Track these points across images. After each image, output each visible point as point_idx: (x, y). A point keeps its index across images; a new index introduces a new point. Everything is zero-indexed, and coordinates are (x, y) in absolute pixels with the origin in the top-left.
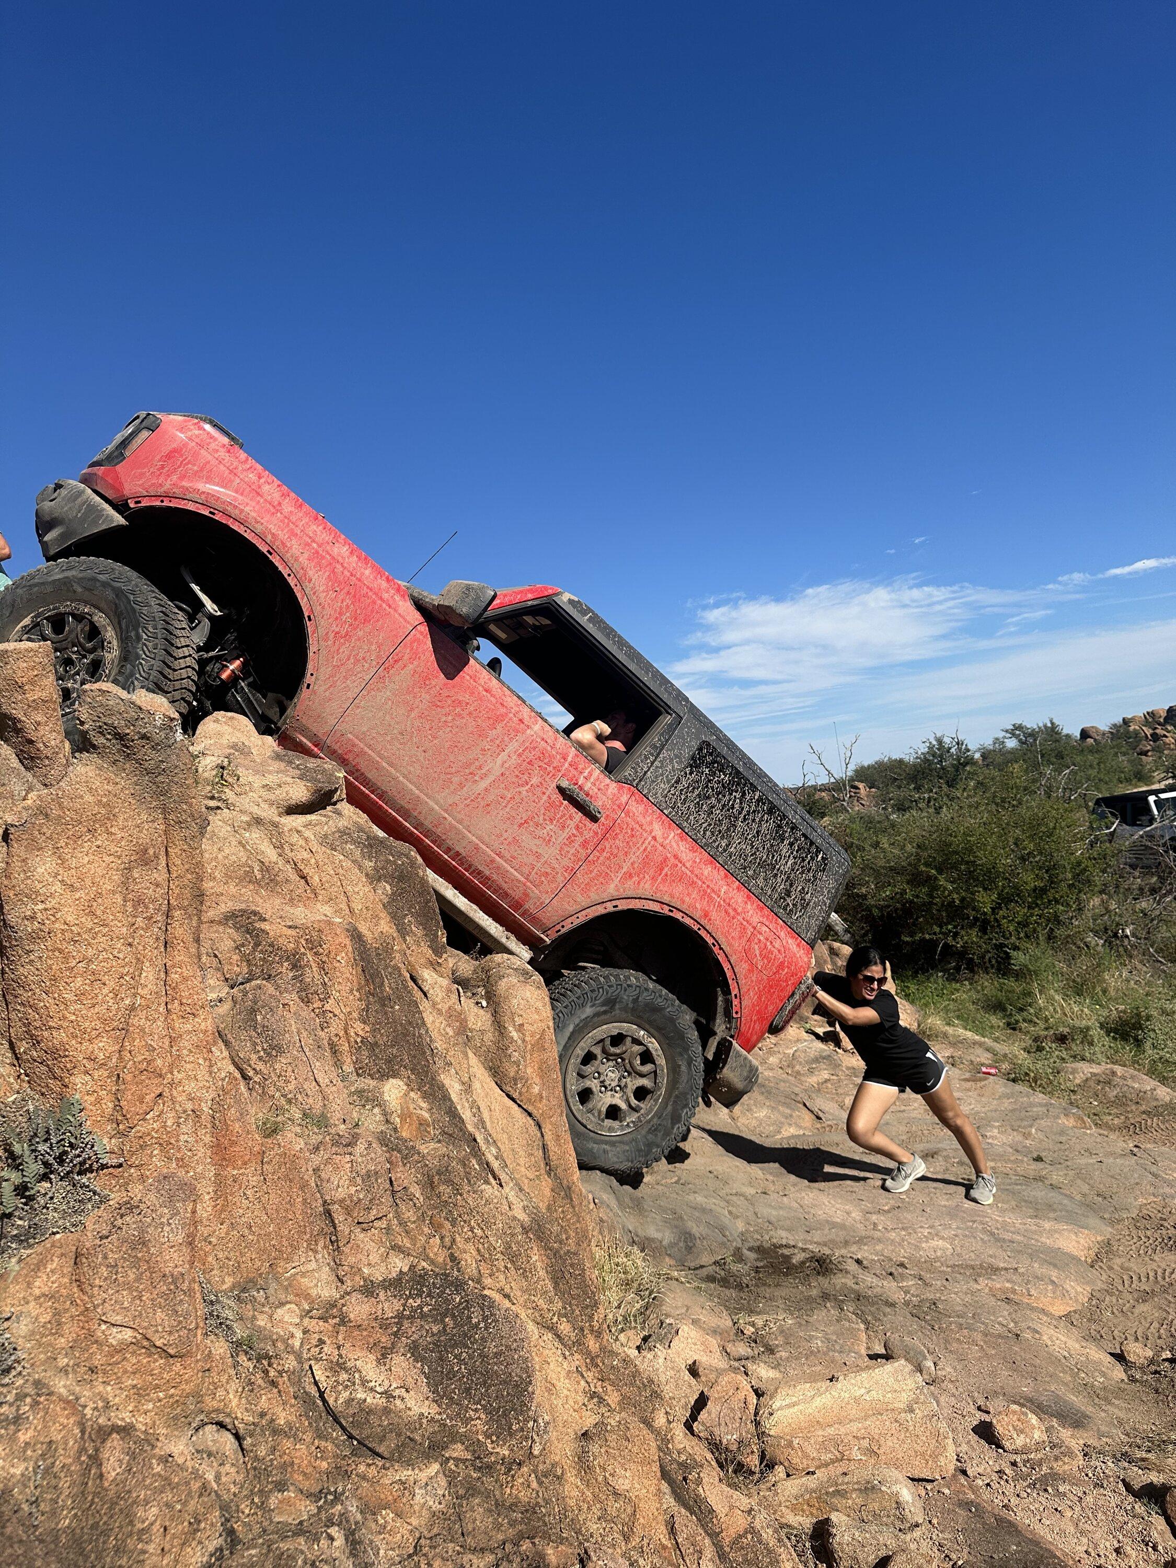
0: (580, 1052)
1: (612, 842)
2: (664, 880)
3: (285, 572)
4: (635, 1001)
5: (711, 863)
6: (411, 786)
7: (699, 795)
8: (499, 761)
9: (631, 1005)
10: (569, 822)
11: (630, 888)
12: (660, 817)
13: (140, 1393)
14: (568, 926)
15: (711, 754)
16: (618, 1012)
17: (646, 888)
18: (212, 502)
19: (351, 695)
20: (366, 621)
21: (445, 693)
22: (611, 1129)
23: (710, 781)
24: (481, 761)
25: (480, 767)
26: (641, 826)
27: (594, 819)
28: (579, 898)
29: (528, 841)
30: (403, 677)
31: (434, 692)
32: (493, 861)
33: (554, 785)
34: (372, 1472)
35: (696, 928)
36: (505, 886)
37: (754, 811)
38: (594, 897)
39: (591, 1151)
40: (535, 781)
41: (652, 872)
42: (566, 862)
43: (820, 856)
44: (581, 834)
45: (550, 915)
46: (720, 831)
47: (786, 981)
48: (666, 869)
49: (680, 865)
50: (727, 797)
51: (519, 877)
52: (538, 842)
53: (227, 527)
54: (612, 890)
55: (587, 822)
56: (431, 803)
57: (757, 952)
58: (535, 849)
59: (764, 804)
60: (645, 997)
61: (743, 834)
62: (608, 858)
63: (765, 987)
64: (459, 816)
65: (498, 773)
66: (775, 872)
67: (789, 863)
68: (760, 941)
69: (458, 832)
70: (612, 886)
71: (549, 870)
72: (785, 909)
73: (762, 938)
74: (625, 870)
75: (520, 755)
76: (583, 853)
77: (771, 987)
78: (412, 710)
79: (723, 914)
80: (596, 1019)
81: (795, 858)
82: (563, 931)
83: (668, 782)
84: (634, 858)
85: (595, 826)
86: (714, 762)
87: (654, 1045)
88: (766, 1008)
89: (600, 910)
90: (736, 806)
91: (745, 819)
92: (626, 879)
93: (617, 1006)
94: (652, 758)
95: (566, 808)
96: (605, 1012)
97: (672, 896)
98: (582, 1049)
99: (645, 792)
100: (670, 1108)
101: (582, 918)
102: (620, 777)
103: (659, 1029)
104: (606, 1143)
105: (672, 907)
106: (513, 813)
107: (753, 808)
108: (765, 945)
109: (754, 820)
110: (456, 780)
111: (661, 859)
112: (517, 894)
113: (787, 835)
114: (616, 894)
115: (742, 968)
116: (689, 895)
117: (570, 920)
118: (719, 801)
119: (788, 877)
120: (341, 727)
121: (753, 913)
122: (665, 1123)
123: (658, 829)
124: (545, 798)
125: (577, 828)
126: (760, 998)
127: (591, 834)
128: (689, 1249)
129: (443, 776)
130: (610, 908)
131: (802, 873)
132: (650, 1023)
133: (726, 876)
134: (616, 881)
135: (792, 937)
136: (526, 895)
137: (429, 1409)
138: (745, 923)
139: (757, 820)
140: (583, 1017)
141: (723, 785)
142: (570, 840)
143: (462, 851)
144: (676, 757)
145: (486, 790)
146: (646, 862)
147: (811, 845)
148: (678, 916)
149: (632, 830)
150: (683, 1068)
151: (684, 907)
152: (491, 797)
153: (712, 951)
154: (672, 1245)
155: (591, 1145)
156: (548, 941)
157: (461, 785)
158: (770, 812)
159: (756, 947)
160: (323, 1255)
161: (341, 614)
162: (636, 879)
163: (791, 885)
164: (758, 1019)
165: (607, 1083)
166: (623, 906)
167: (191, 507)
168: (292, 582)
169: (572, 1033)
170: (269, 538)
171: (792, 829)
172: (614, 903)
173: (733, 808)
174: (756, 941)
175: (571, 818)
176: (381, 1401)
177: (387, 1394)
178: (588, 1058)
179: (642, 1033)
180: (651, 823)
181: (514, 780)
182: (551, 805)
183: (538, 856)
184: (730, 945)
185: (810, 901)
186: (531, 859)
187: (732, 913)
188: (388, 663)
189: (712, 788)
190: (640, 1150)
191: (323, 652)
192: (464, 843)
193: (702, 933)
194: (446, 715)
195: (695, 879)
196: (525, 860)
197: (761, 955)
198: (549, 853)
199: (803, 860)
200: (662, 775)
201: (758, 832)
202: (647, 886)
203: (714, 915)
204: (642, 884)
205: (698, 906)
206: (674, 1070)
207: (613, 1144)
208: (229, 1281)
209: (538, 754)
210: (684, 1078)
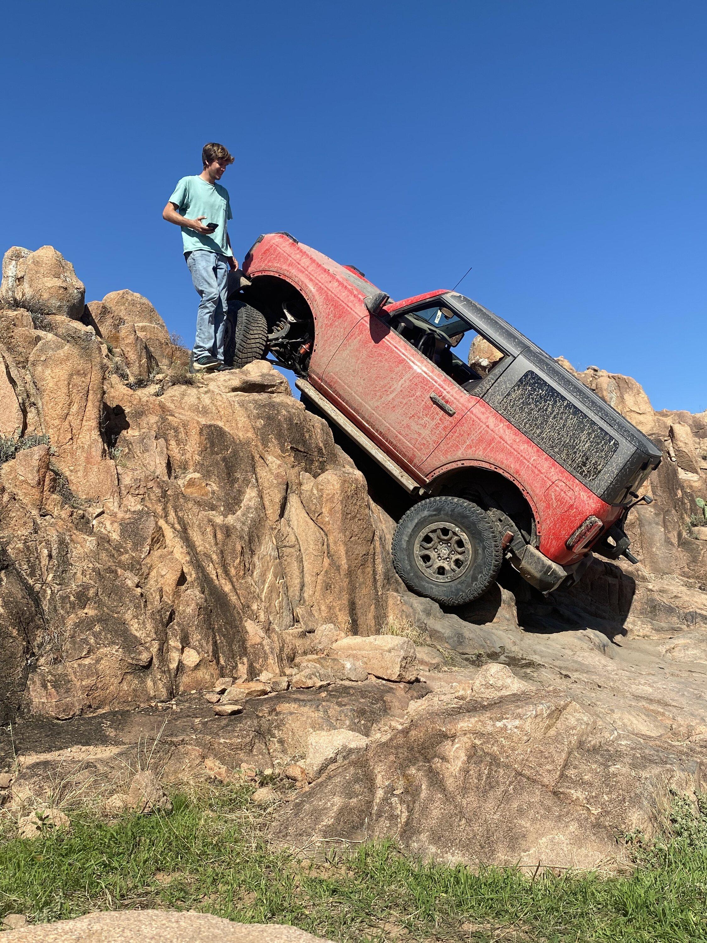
0: (422, 534)
1: (460, 428)
2: (491, 450)
3: (306, 298)
4: (453, 511)
5: (528, 443)
6: (358, 398)
7: (523, 403)
8: (400, 383)
9: (450, 513)
10: (436, 416)
11: (470, 454)
12: (495, 414)
13: (26, 494)
14: (437, 473)
15: (534, 378)
16: (442, 516)
17: (480, 454)
18: (279, 271)
19: (332, 354)
20: (339, 317)
21: (375, 350)
22: (437, 578)
23: (531, 394)
24: (391, 384)
25: (390, 388)
26: (480, 419)
27: (451, 415)
28: (442, 458)
29: (415, 427)
30: (355, 343)
31: (369, 350)
32: (397, 436)
33: (428, 396)
34: (77, 533)
35: (511, 479)
36: (403, 450)
37: (562, 413)
38: (450, 458)
39: (424, 586)
40: (418, 394)
41: (484, 446)
42: (434, 438)
43: (612, 443)
44: (443, 423)
45: (427, 467)
46: (536, 424)
47: (575, 517)
48: (493, 444)
49: (503, 442)
50: (543, 404)
51: (410, 445)
52: (419, 427)
53: (285, 280)
54: (459, 454)
55: (447, 417)
56: (367, 406)
57: (553, 497)
58: (417, 430)
59: (570, 408)
60: (459, 509)
61: (552, 426)
62: (458, 437)
63: (558, 519)
64: (380, 413)
65: (399, 390)
66: (575, 450)
67: (587, 445)
68: (556, 490)
69: (380, 421)
70: (460, 452)
71: (425, 442)
72: (581, 474)
73: (557, 489)
74: (468, 443)
75: (411, 381)
76: (444, 433)
77: (563, 519)
78: (358, 359)
79: (530, 472)
80: (430, 518)
81: (591, 442)
82: (435, 476)
83: (502, 395)
84: (473, 437)
85: (451, 419)
86: (535, 383)
87: (464, 537)
88: (560, 532)
89: (454, 466)
90: (549, 410)
91: (554, 417)
92: (468, 448)
93: (442, 512)
94: (493, 381)
95: (435, 408)
96: (435, 515)
97: (495, 460)
98: (423, 533)
99: (487, 400)
100: (471, 572)
101: (444, 469)
102: (473, 393)
103: (467, 528)
104: (434, 584)
105: (497, 467)
106: (406, 411)
107: (562, 410)
108: (560, 493)
109: (561, 418)
110: (378, 394)
111: (490, 438)
112: (410, 454)
113: (586, 428)
114: (462, 457)
115: (541, 506)
116: (507, 459)
117: (438, 470)
118: (537, 406)
119: (585, 455)
120: (329, 369)
121: (554, 473)
122: (468, 580)
123: (492, 422)
124: (423, 403)
125: (441, 419)
126: (555, 525)
127: (449, 423)
128: (460, 643)
129: (372, 392)
130: (459, 464)
131: (597, 452)
132: (462, 524)
133: (538, 451)
134: (462, 449)
135: (585, 491)
136: (414, 455)
137: (118, 538)
138: (546, 479)
139: (564, 418)
140: (423, 516)
141: (540, 397)
142: (437, 426)
143: (382, 431)
144: (509, 380)
145: (393, 399)
146: (480, 441)
147: (605, 435)
148: (501, 472)
149: (473, 421)
150: (480, 551)
151: (503, 467)
152: (395, 403)
153: (522, 494)
154: (449, 638)
155: (424, 583)
156: (428, 481)
157: (381, 397)
158: (575, 413)
159: (553, 494)
160: (117, 499)
161: (329, 315)
162: (474, 449)
163: (587, 459)
164: (555, 538)
165: (441, 555)
166: (467, 464)
167: (272, 274)
168: (309, 302)
169: (417, 524)
170: (300, 284)
171: (591, 424)
172: (462, 462)
173: (546, 410)
174: (553, 490)
175: (437, 414)
176: (106, 533)
177: (109, 532)
178: (427, 539)
179: (457, 529)
180: (488, 418)
181: (407, 393)
182: (426, 407)
183: (420, 434)
184: (533, 491)
185: (601, 470)
186: (416, 436)
187: (537, 472)
188: (348, 337)
189: (533, 399)
190: (452, 592)
191: (320, 334)
192: (383, 427)
193: (515, 482)
194: (374, 361)
195: (513, 451)
196: (413, 437)
197: (556, 499)
198: (425, 433)
199: (598, 444)
200: (498, 391)
201: (564, 425)
202: (481, 453)
203: (523, 472)
204: (477, 452)
205: (512, 466)
206: (475, 552)
207: (438, 586)
208: (84, 497)
209: (421, 380)
210: (480, 557)
